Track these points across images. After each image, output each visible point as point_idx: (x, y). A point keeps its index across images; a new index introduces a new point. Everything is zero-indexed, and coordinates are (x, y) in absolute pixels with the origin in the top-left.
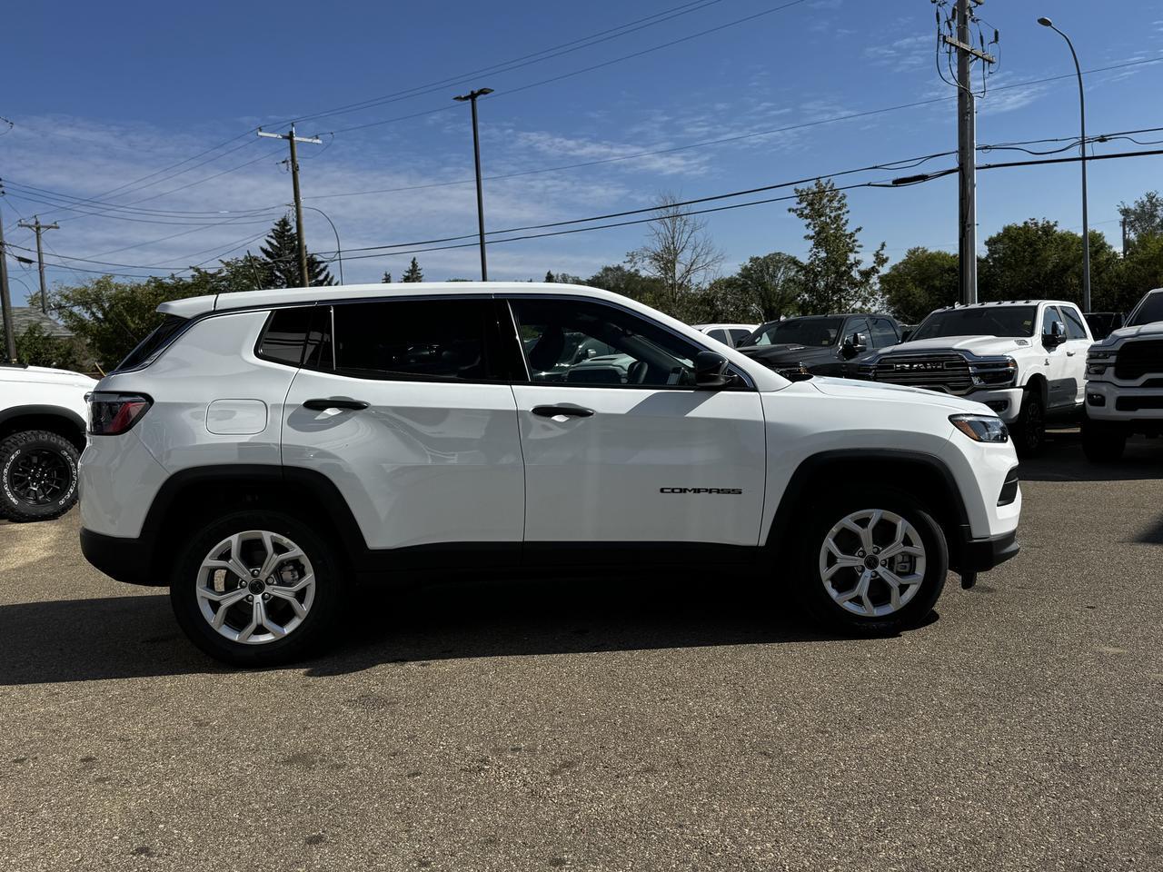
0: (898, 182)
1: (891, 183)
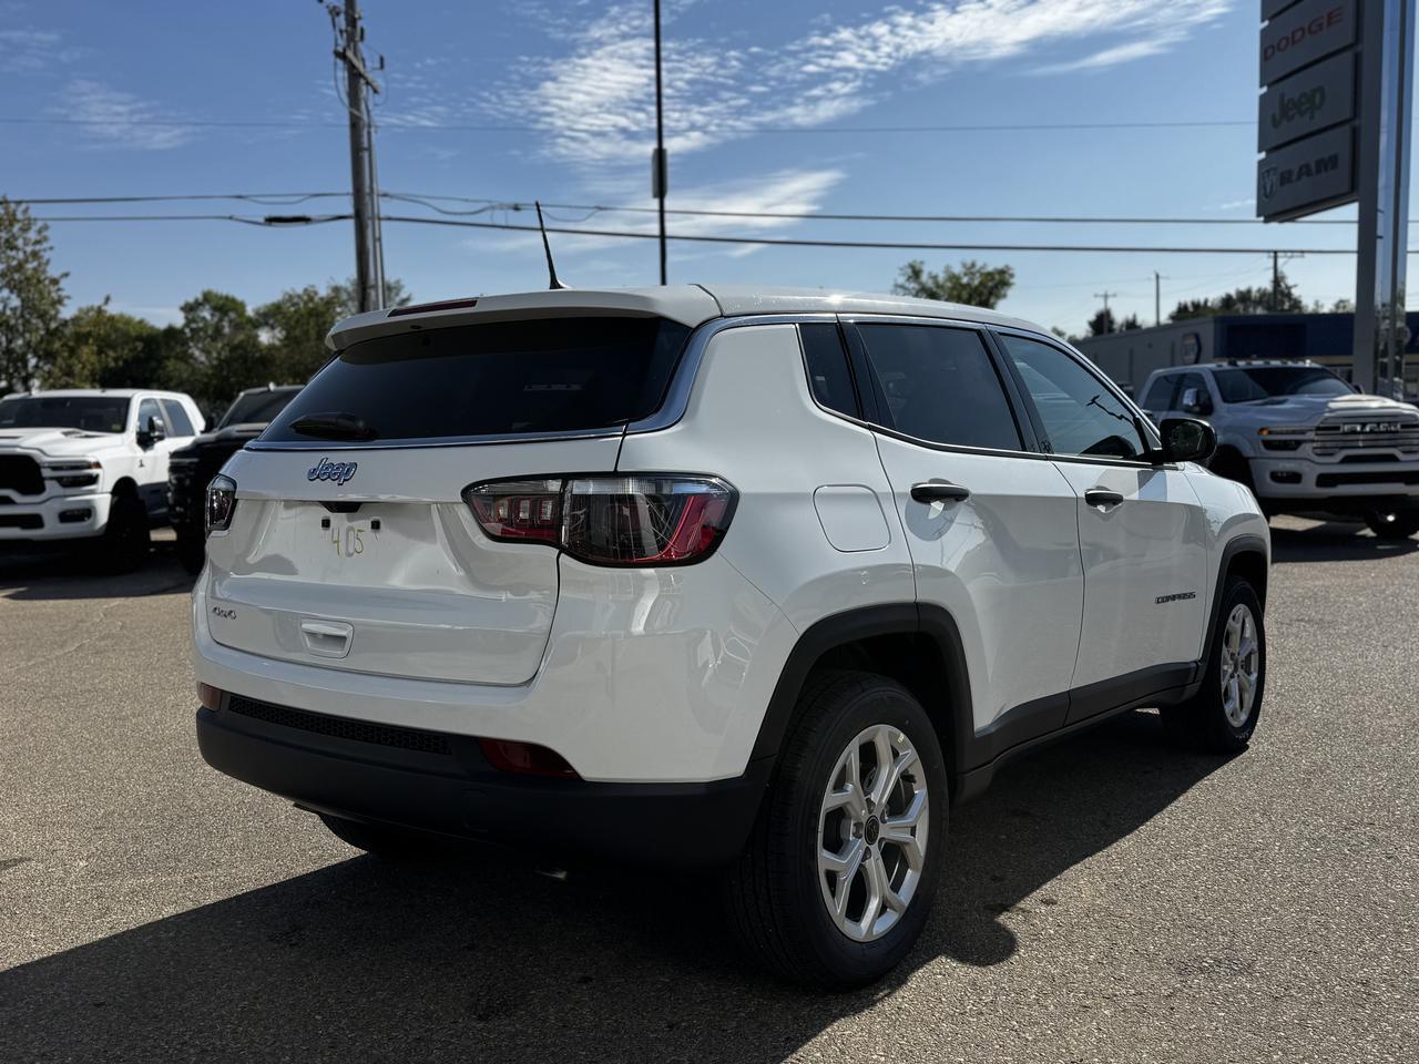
0: (271, 220)
1: (262, 220)
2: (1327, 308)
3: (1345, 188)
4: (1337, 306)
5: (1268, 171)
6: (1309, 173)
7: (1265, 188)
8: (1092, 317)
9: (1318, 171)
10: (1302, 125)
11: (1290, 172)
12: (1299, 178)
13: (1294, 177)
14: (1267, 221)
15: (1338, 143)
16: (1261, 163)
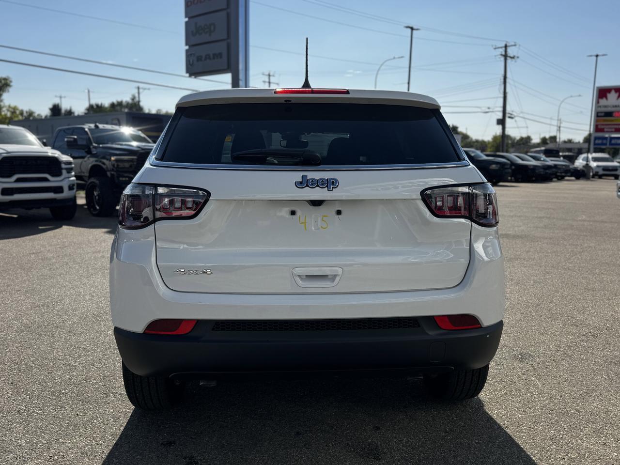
2: (154, 112)
3: (226, 67)
4: (157, 111)
5: (191, 55)
6: (210, 58)
7: (189, 61)
8: (51, 106)
9: (214, 58)
10: (205, 38)
11: (201, 57)
12: (205, 60)
13: (203, 59)
14: (190, 76)
15: (221, 48)
16: (187, 51)
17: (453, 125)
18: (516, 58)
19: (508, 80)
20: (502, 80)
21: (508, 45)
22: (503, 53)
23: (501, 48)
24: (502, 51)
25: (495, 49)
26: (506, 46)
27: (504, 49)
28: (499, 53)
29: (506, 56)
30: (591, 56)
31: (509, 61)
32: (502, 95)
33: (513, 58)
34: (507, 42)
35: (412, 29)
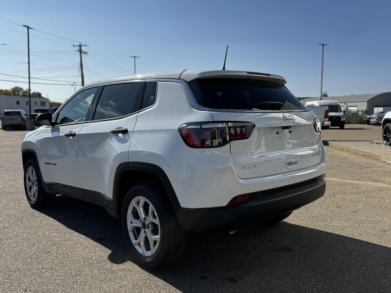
17: (37, 92)
18: (86, 53)
19: (83, 66)
20: (80, 66)
21: (81, 45)
22: (79, 50)
23: (77, 46)
24: (78, 48)
25: (74, 46)
26: (80, 46)
27: (79, 47)
28: (77, 49)
29: (81, 51)
30: (132, 57)
31: (83, 55)
32: (80, 75)
33: (85, 53)
34: (80, 43)
35: (28, 28)
